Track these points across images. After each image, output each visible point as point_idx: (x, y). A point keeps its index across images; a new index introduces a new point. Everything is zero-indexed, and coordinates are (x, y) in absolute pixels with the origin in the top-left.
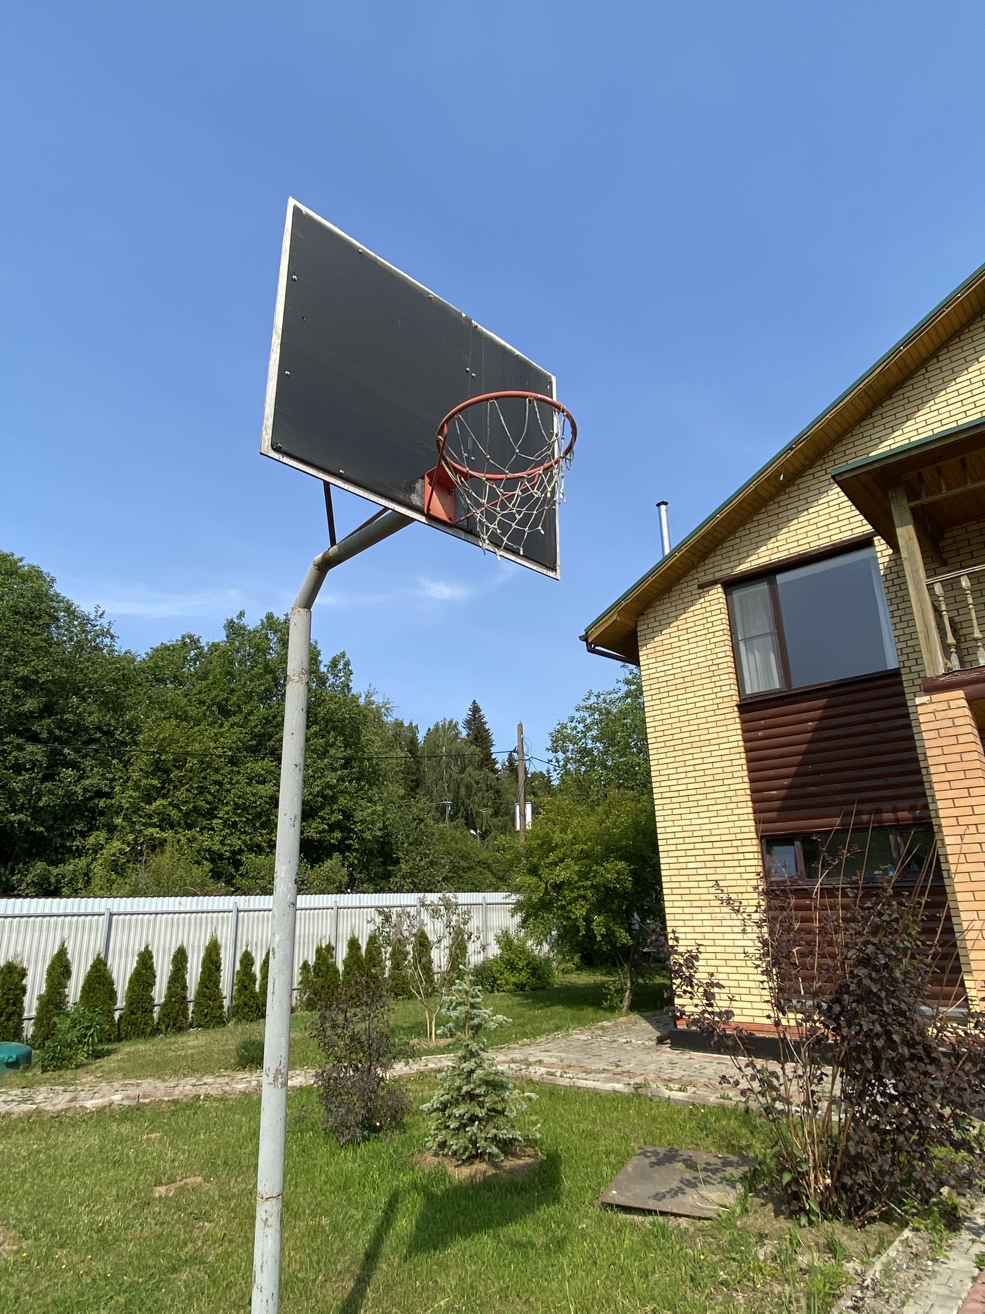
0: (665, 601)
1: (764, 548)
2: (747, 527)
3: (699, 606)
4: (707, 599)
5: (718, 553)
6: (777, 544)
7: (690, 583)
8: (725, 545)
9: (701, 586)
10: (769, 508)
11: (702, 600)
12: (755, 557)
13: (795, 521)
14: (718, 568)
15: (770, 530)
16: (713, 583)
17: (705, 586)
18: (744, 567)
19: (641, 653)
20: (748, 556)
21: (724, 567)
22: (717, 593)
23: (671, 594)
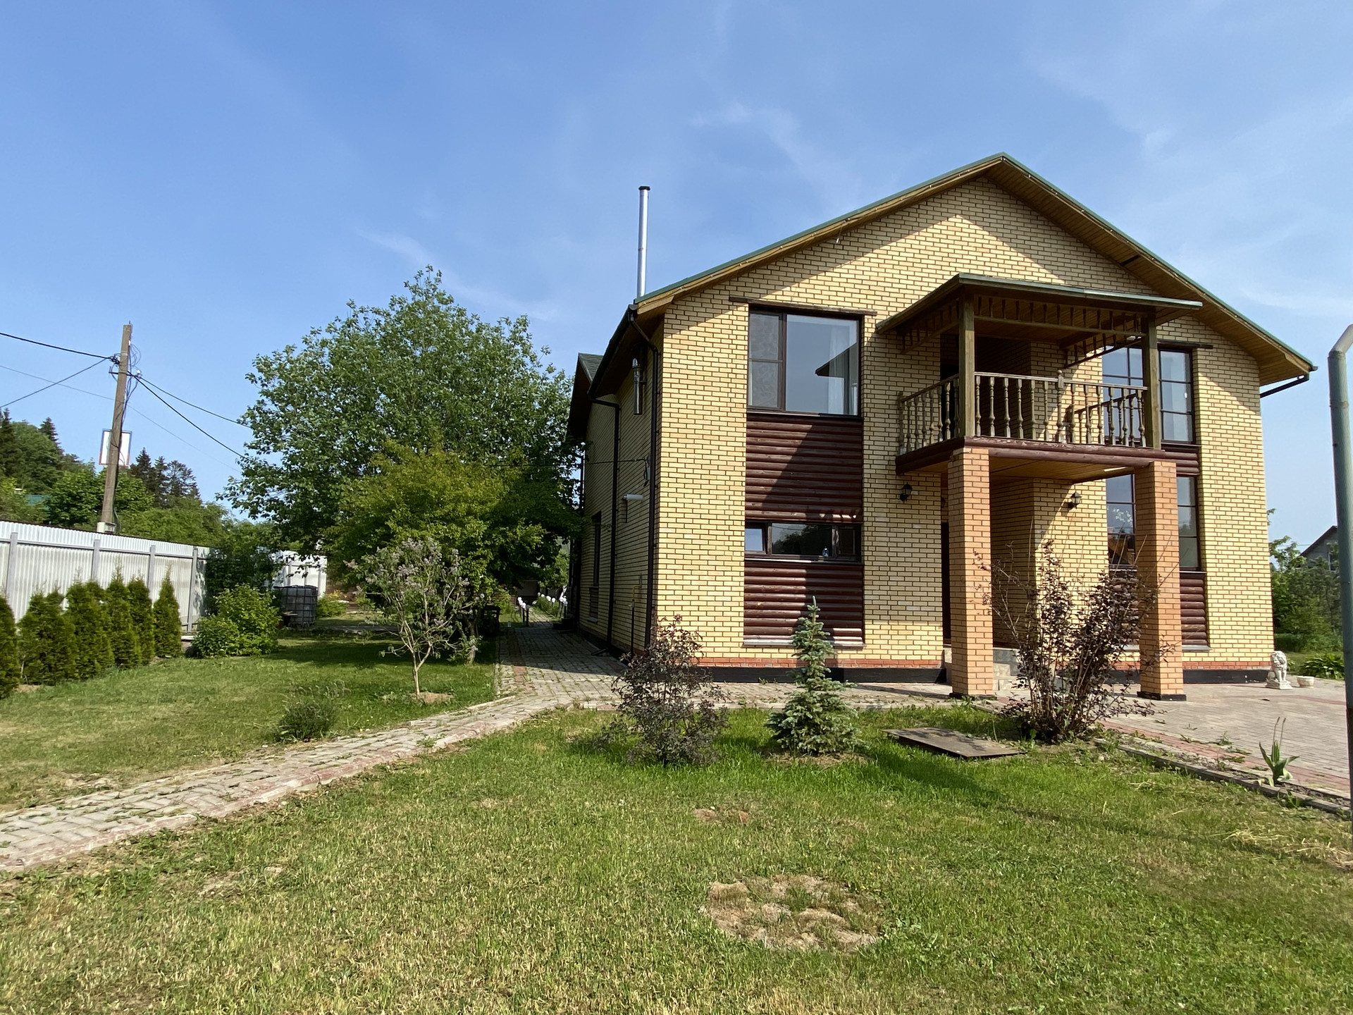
0: (697, 300)
1: (788, 289)
2: (778, 264)
3: (727, 317)
4: (735, 313)
5: (751, 275)
6: (798, 290)
7: (722, 292)
8: (758, 271)
9: (732, 300)
10: (798, 256)
11: (730, 313)
12: (780, 293)
13: (815, 277)
14: (749, 290)
15: (795, 275)
16: (744, 301)
17: (735, 301)
18: (770, 298)
19: (665, 340)
20: (775, 290)
21: (754, 290)
22: (743, 310)
23: (703, 295)
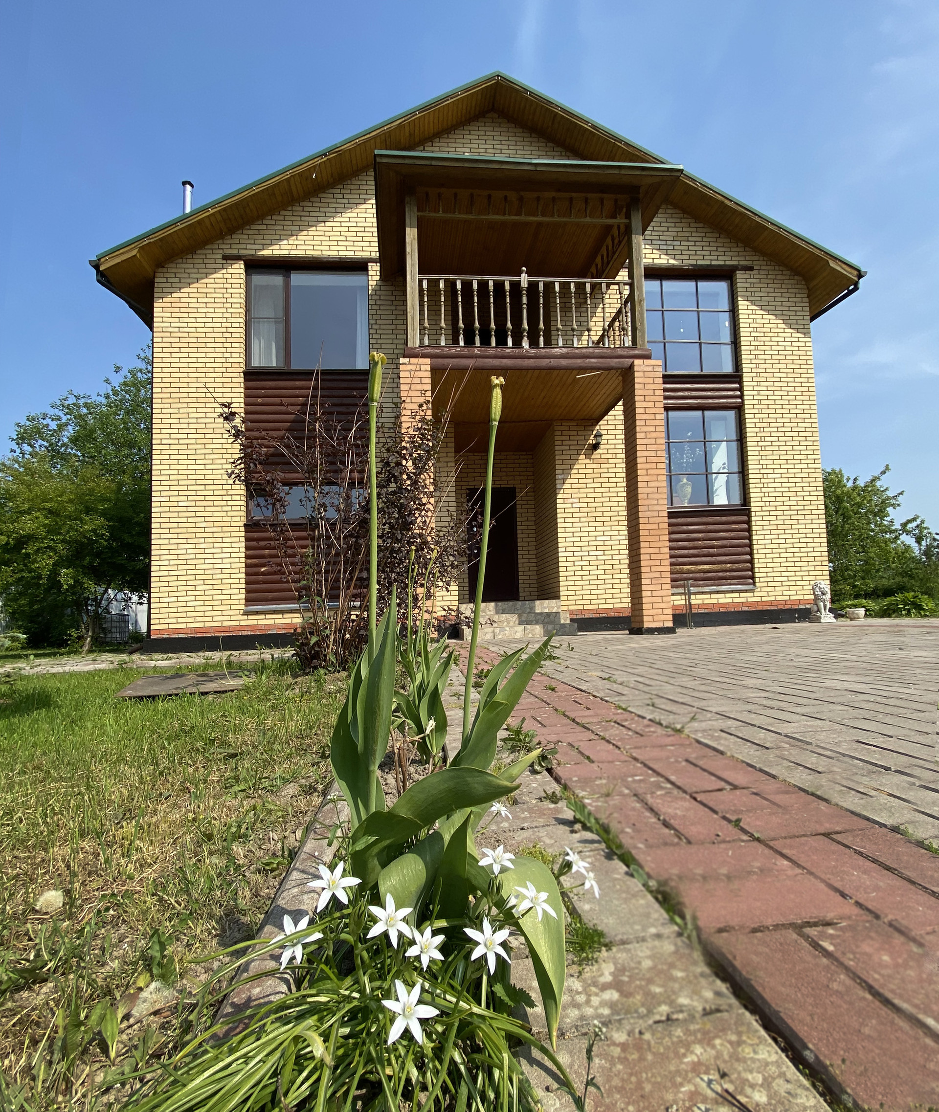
0: (189, 261)
1: (285, 242)
2: (274, 217)
3: (220, 276)
4: (230, 271)
5: (245, 231)
6: (296, 242)
7: (215, 251)
8: (253, 227)
9: (226, 258)
10: (294, 208)
11: (224, 271)
12: (277, 247)
13: (314, 228)
14: (243, 246)
15: (293, 228)
16: (237, 258)
17: (230, 258)
18: (266, 252)
19: (155, 305)
20: (271, 244)
21: (249, 247)
22: (239, 268)
23: (195, 256)
